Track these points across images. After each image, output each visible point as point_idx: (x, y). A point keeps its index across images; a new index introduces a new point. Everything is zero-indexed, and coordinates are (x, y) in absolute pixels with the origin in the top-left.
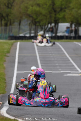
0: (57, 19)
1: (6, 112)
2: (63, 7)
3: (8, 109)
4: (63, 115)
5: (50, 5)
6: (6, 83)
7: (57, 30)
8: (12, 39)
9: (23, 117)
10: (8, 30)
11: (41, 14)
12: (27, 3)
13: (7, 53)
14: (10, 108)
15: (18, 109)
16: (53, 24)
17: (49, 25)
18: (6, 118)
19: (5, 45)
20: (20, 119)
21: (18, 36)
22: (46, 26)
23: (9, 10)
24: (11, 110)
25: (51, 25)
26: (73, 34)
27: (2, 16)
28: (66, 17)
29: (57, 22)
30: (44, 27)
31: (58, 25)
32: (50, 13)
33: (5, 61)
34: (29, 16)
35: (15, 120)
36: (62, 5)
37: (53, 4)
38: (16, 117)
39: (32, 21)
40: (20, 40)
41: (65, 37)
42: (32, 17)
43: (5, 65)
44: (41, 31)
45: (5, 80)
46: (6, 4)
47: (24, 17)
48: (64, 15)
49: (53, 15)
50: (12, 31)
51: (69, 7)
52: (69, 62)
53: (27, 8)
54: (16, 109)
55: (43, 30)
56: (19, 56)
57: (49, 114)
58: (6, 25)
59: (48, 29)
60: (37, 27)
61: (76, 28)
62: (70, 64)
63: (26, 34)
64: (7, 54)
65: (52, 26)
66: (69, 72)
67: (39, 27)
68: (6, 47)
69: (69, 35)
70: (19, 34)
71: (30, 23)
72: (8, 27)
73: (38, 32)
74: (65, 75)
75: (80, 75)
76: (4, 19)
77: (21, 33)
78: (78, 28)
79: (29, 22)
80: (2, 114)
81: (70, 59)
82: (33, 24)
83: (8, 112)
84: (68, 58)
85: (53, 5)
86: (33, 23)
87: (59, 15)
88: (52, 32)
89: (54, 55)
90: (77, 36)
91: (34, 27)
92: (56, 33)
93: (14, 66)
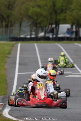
0: (58, 20)
1: (8, 113)
2: (64, 8)
3: (10, 110)
4: (66, 116)
5: (51, 6)
6: (7, 84)
7: (57, 31)
8: (13, 41)
10: (8, 32)
11: (42, 15)
12: (28, 5)
13: (8, 54)
14: (13, 109)
15: (20, 110)
16: (54, 26)
19: (6, 46)
21: (18, 37)
22: (47, 28)
23: (10, 11)
24: (13, 111)
26: (74, 36)
27: (3, 17)
28: (67, 18)
29: (57, 24)
30: (44, 28)
31: (59, 26)
32: (51, 14)
33: (6, 62)
34: (30, 17)
36: (62, 6)
37: (54, 5)
38: (19, 118)
39: (33, 23)
40: (21, 42)
41: (66, 39)
42: (33, 18)
43: (6, 67)
44: (42, 32)
45: (6, 81)
46: (7, 6)
47: (25, 19)
48: (65, 17)
49: (54, 16)
50: (12, 32)
51: (70, 8)
53: (27, 9)
54: (18, 110)
55: (44, 31)
56: (20, 57)
58: (7, 26)
59: (48, 30)
60: (37, 28)
63: (27, 35)
64: (8, 56)
66: (71, 73)
67: (40, 28)
68: (7, 48)
70: (20, 35)
71: (30, 25)
72: (9, 29)
73: (38, 34)
74: (67, 76)
76: (4, 21)
77: (22, 35)
78: (79, 29)
79: (30, 23)
80: (4, 115)
81: (71, 60)
82: (34, 26)
83: (10, 113)
85: (54, 7)
87: (60, 16)
89: (55, 56)
91: (34, 28)
92: (57, 34)
93: (15, 67)
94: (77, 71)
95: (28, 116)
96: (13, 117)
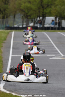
0: (44, 13)
1: (3, 87)
2: (50, 4)
3: (4, 85)
4: (49, 90)
5: (39, 2)
6: (2, 64)
7: (44, 22)
8: (8, 29)
9: (17, 91)
10: (5, 22)
11: (31, 9)
12: (21, 1)
13: (4, 40)
14: (6, 85)
15: (12, 85)
16: (41, 18)
17: (38, 18)
18: (3, 93)
19: (2, 34)
20: (14, 93)
21: (13, 26)
22: (36, 19)
23: (6, 5)
25: (39, 18)
26: (57, 26)
27: (0, 10)
28: (52, 12)
29: (44, 16)
30: (34, 20)
31: (45, 18)
32: (39, 8)
33: (2, 47)
34: (22, 11)
35: (10, 94)
36: (48, 2)
37: (42, 1)
38: (11, 91)
39: (24, 15)
40: (14, 30)
42: (24, 11)
43: (2, 50)
44: (32, 22)
45: (2, 62)
46: (4, 1)
47: (18, 12)
48: (50, 11)
49: (41, 10)
50: (8, 23)
51: (54, 4)
52: (54, 48)
53: (20, 4)
54: (10, 85)
56: (13, 43)
57: (38, 90)
59: (37, 21)
60: (28, 20)
61: (60, 21)
62: (55, 50)
63: (19, 25)
64: (4, 41)
65: (40, 19)
66: (54, 56)
67: (30, 20)
68: (3, 35)
70: (14, 25)
71: (22, 17)
72: (5, 20)
73: (29, 24)
74: (51, 58)
75: (62, 58)
76: (1, 13)
77: (15, 25)
79: (22, 15)
82: (25, 17)
83: (4, 88)
84: (53, 45)
85: (42, 3)
87: (46, 10)
90: (60, 27)
91: (25, 19)
92: (44, 24)
93: (10, 51)
94: (59, 54)
95: (18, 90)
96: (6, 90)
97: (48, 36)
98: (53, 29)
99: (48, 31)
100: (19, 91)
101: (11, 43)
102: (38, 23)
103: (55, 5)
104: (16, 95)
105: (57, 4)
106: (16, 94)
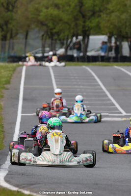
0: (87, 29)
1: (4, 179)
2: (97, 9)
3: (7, 174)
4: (97, 184)
5: (76, 6)
6: (3, 132)
7: (87, 46)
8: (14, 62)
9: (32, 187)
10: (7, 47)
11: (61, 20)
12: (39, 3)
13: (6, 84)
14: (10, 173)
15: (23, 174)
16: (80, 38)
17: (74, 38)
18: (5, 190)
19: (2, 71)
20: (27, 190)
21: (23, 55)
22: (69, 40)
23: (9, 13)
24: (12, 176)
25: (77, 38)
26: (112, 54)
28: (102, 25)
29: (86, 35)
30: (65, 42)
31: (88, 38)
32: (76, 19)
33: (2, 97)
34: (42, 24)
35: (18, 192)
36: (95, 6)
37: (81, 4)
38: (20, 187)
39: (47, 32)
42: (46, 25)
43: (2, 103)
44: (61, 48)
45: (3, 127)
46: (5, 4)
47: (33, 26)
48: (99, 23)
49: (81, 22)
50: (13, 49)
51: (106, 9)
52: (106, 98)
53: (38, 10)
54: (19, 175)
55: (65, 46)
56: (25, 89)
59: (72, 45)
60: (54, 41)
61: (118, 43)
62: (108, 102)
63: (36, 53)
64: (5, 86)
65: (78, 40)
66: (107, 114)
67: (58, 42)
68: (5, 73)
69: (106, 54)
70: (25, 52)
71: (43, 36)
72: (7, 42)
75: (124, 119)
78: (120, 43)
79: (42, 33)
81: (108, 93)
82: (48, 37)
83: (7, 179)
84: (104, 92)
85: (81, 7)
86: (47, 34)
87: (91, 22)
88: (79, 49)
89: (81, 87)
90: (119, 55)
91: (49, 41)
92: (86, 51)
93: (17, 105)
94: (117, 111)
95: (35, 184)
96: (11, 185)
97: (94, 74)
98: (103, 59)
99: (94, 63)
100: (37, 186)
101: (19, 89)
102: (74, 48)
103: (108, 11)
104: (32, 193)
105: (112, 9)
106: (31, 191)
